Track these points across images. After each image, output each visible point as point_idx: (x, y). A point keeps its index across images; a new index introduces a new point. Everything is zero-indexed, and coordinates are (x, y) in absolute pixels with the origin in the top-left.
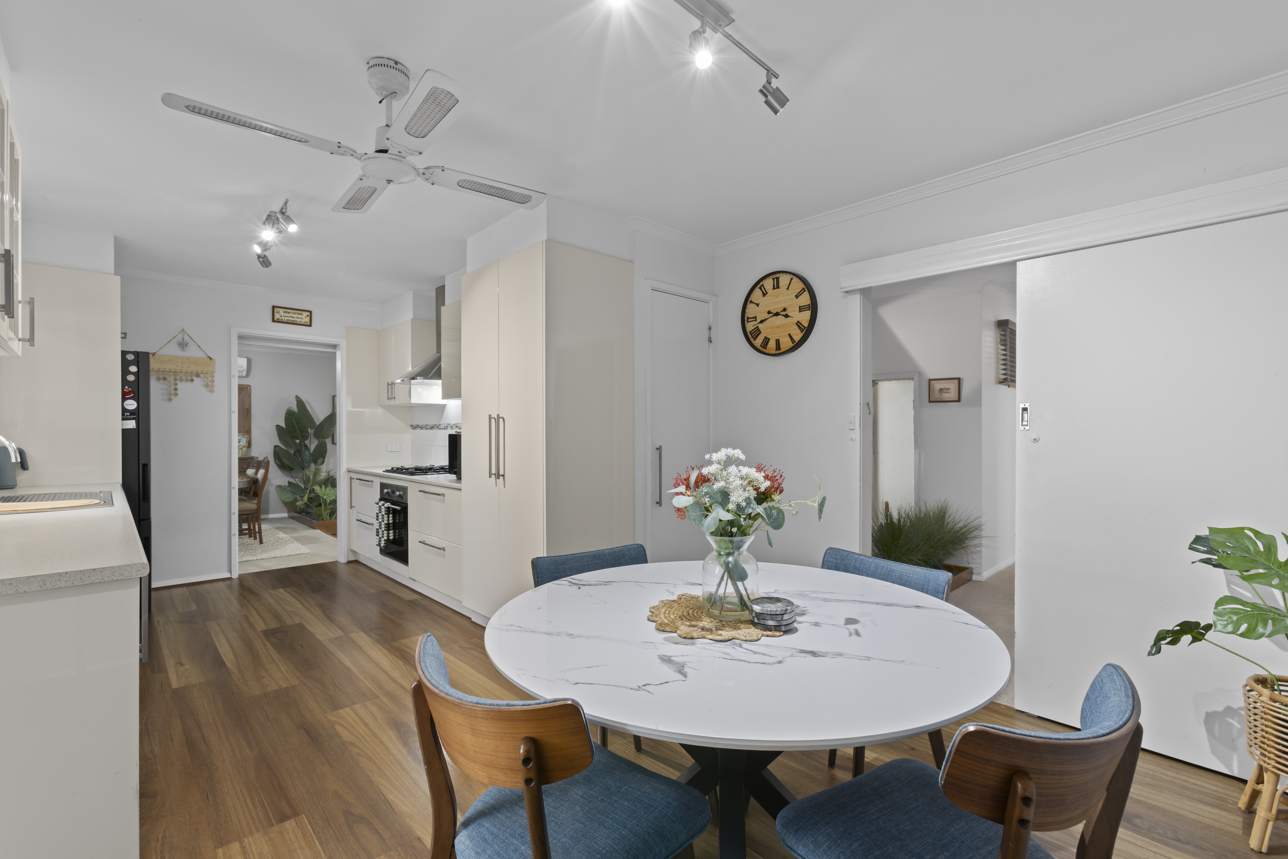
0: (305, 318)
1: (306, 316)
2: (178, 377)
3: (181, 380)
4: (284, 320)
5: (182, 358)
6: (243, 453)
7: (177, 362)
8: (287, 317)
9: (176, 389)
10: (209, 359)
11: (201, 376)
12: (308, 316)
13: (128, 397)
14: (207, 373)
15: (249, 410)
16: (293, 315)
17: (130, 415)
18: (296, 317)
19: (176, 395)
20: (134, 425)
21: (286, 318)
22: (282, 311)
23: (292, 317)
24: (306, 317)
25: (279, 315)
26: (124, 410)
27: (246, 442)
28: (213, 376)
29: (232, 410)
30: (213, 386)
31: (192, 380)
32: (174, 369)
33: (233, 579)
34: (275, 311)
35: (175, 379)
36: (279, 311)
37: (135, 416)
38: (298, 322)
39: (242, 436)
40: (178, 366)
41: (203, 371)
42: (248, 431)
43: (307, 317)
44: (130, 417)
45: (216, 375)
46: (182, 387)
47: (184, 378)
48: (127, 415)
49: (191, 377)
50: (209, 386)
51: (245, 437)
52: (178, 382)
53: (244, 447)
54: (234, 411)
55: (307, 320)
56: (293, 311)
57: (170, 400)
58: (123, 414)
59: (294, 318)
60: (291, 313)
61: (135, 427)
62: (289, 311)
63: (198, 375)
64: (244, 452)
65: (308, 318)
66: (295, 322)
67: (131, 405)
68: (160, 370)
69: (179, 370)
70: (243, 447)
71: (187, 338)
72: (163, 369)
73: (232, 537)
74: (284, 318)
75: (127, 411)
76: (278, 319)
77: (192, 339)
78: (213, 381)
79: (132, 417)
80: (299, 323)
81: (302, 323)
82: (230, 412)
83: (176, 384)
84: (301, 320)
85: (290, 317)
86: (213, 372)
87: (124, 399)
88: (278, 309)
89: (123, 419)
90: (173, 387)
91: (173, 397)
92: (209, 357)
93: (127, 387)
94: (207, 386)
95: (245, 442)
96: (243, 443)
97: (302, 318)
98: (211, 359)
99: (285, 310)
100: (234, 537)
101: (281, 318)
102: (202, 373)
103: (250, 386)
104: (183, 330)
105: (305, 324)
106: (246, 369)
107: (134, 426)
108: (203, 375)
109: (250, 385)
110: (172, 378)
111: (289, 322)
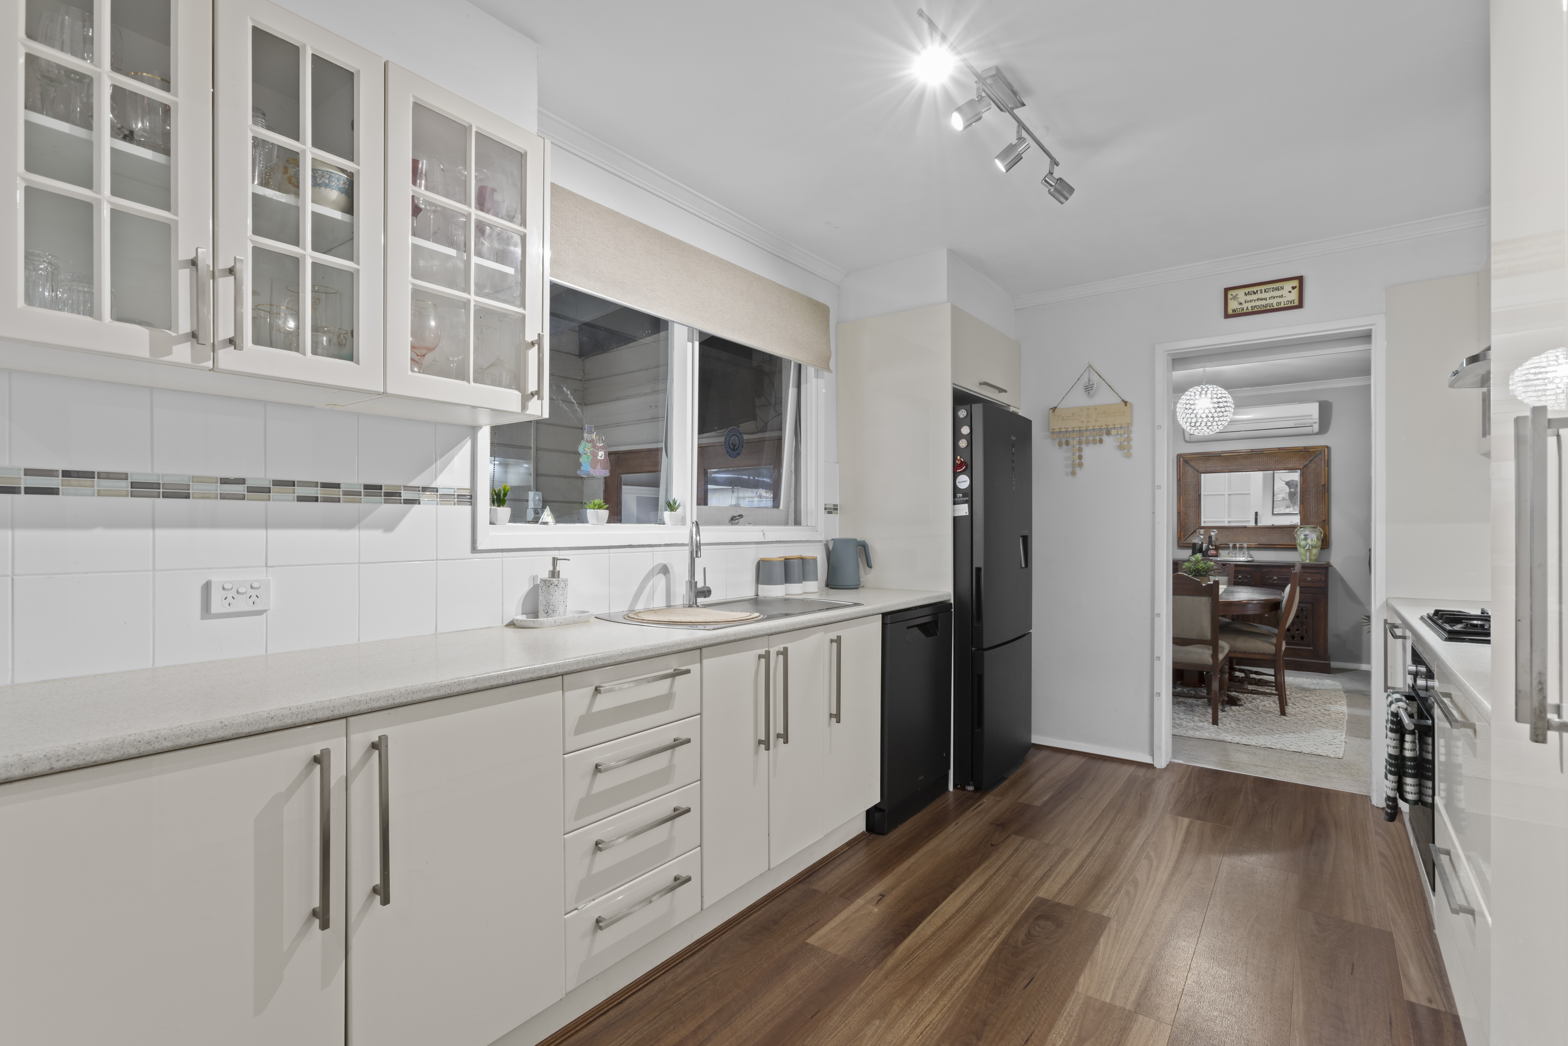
0: (1289, 294)
1: (1291, 289)
2: (1084, 439)
3: (1087, 443)
4: (1245, 309)
5: (1088, 408)
6: (1313, 558)
7: (1081, 416)
8: (1251, 301)
9: (1080, 457)
10: (1124, 404)
11: (1113, 432)
12: (1293, 288)
13: (959, 470)
14: (1121, 428)
15: (1326, 486)
16: (1264, 295)
17: (963, 497)
18: (1269, 297)
19: (1081, 465)
20: (967, 510)
21: (1249, 305)
22: (1241, 293)
23: (1262, 299)
24: (1290, 292)
25: (1236, 302)
26: (956, 489)
27: (1317, 538)
28: (1129, 432)
29: (1157, 484)
30: (1130, 448)
31: (1101, 441)
32: (1078, 427)
33: (1155, 768)
34: (1230, 296)
35: (1080, 443)
36: (1237, 295)
37: (967, 498)
38: (1275, 304)
39: (1311, 529)
40: (1082, 422)
41: (1116, 425)
42: (1324, 521)
43: (1293, 291)
44: (962, 499)
45: (1134, 429)
46: (1089, 452)
47: (1091, 438)
48: (959, 497)
49: (1098, 434)
50: (1125, 448)
51: (1315, 532)
52: (1084, 446)
53: (1314, 547)
54: (1160, 486)
55: (1294, 296)
56: (1263, 287)
57: (1073, 473)
58: (955, 496)
59: (1266, 299)
60: (1259, 292)
61: (968, 514)
62: (1255, 289)
63: (1108, 433)
64: (1315, 555)
65: (1295, 292)
66: (1268, 308)
67: (963, 482)
68: (1061, 430)
69: (1084, 428)
70: (1312, 547)
71: (1095, 378)
72: (1065, 428)
73: (1156, 698)
74: (1245, 306)
75: (961, 491)
76: (1234, 311)
77: (1101, 377)
78: (1129, 439)
79: (965, 499)
80: (1275, 307)
81: (1282, 305)
82: (1154, 487)
83: (1080, 450)
84: (1279, 300)
85: (1258, 299)
86: (1129, 425)
87: (955, 475)
88: (1234, 292)
89: (955, 503)
90: (1077, 454)
91: (1077, 470)
92: (1123, 400)
93: (959, 457)
94: (1121, 447)
95: (1315, 539)
96: (1312, 540)
97: (1282, 296)
98: (1126, 403)
99: (1247, 290)
100: (1158, 698)
101: (1239, 307)
102: (1114, 428)
103: (1327, 447)
104: (1090, 366)
105: (1290, 305)
106: (1317, 421)
107: (966, 513)
108: (1116, 430)
109: (1329, 445)
110: (1076, 442)
111: (1256, 309)
